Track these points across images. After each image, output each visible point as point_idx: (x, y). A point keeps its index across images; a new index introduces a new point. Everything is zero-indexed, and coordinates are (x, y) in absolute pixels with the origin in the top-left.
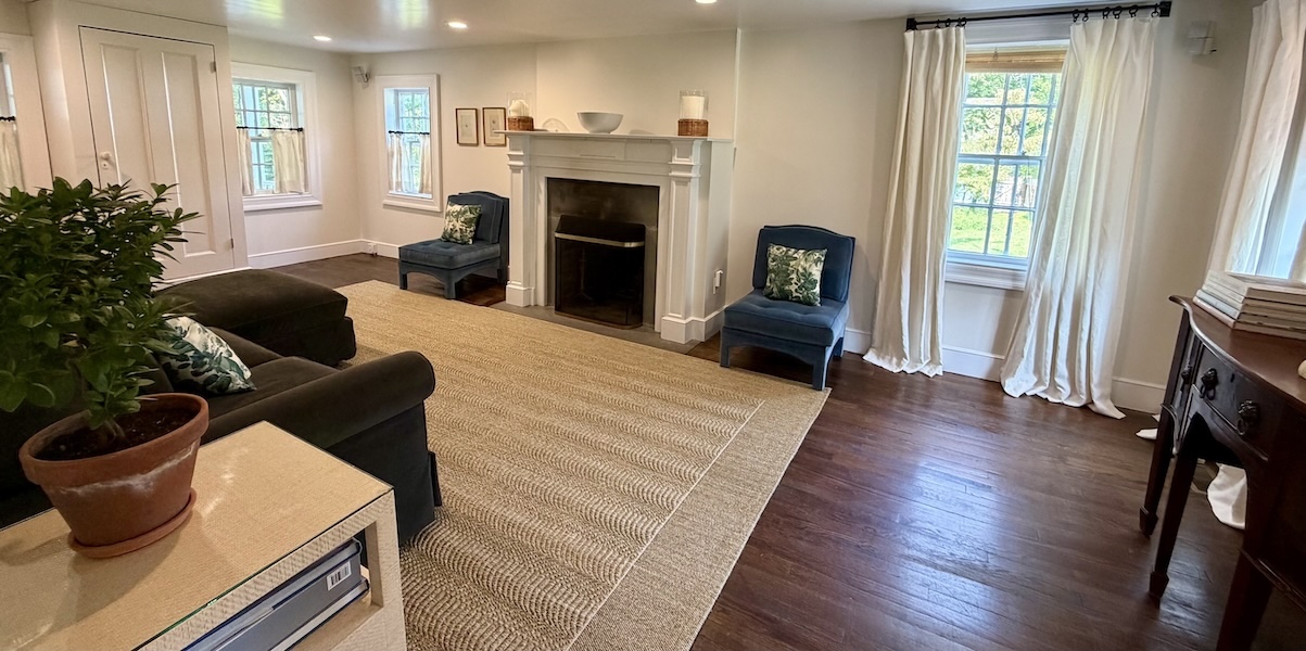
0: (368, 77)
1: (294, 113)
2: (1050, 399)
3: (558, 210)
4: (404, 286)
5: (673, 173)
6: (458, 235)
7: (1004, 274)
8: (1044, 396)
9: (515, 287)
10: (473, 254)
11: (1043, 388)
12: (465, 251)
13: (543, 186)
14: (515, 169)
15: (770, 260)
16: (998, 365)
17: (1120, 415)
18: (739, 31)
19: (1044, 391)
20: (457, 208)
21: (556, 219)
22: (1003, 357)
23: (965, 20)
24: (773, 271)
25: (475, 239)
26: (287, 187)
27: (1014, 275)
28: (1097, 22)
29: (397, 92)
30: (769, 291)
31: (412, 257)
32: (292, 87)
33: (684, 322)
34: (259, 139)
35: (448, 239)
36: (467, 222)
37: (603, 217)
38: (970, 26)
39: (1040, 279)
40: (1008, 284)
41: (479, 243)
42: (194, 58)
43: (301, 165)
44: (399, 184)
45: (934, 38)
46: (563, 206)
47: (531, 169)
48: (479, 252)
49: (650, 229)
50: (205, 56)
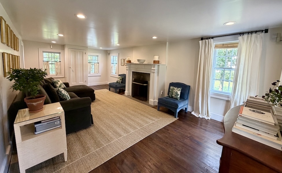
0: (109, 54)
1: (98, 60)
3: (134, 78)
4: (110, 90)
5: (152, 71)
6: (119, 82)
7: (225, 96)
9: (126, 92)
10: (120, 85)
12: (119, 84)
13: (131, 73)
14: (127, 70)
15: (170, 89)
18: (167, 43)
20: (119, 77)
21: (133, 79)
23: (213, 37)
24: (171, 92)
25: (122, 82)
26: (96, 73)
27: (228, 97)
28: (246, 36)
29: (113, 56)
31: (111, 85)
32: (98, 56)
33: (153, 101)
34: (92, 65)
35: (117, 82)
36: (120, 79)
37: (141, 79)
38: (215, 39)
39: (234, 98)
40: (227, 99)
41: (122, 83)
42: (83, 52)
43: (98, 69)
44: (112, 72)
45: (206, 42)
46: (135, 77)
47: (130, 70)
48: (122, 85)
49: (148, 82)
50: (84, 52)
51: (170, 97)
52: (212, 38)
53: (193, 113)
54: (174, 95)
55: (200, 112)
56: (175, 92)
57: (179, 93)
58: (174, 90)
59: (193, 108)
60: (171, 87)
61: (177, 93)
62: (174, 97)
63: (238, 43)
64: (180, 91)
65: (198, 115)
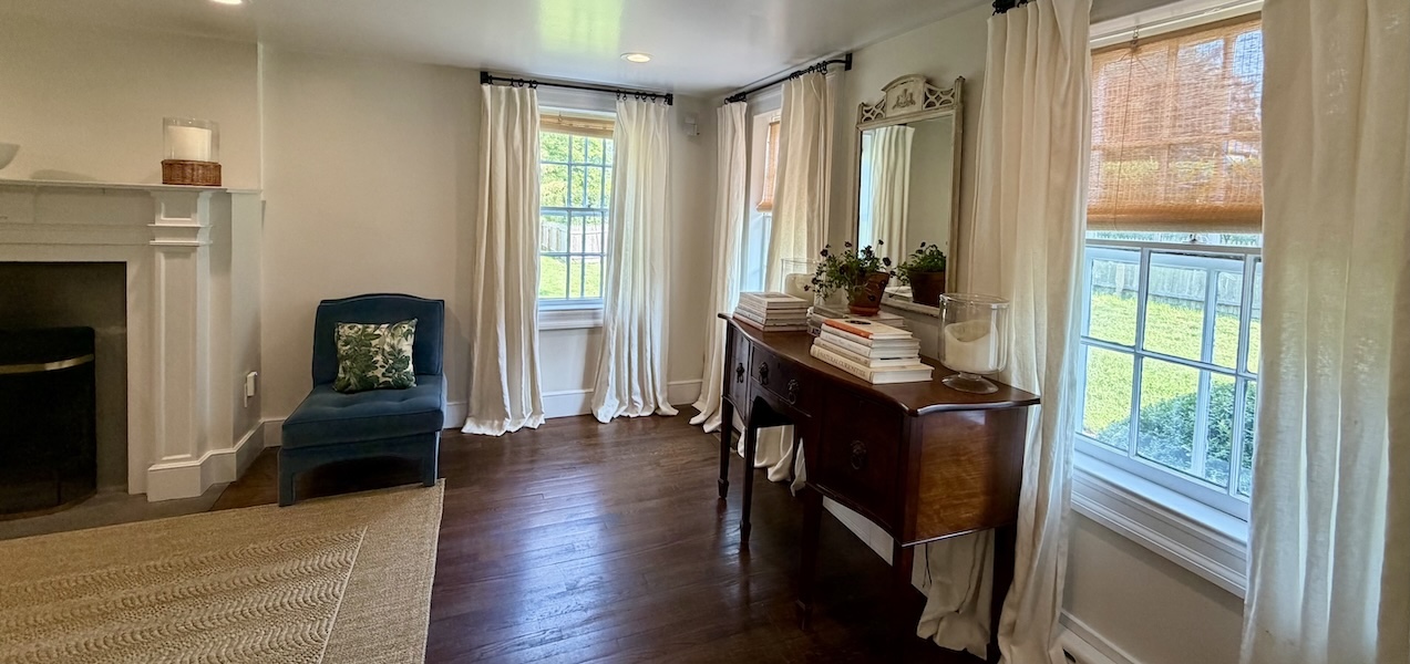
2: (632, 416)
5: (158, 241)
7: (585, 314)
8: (626, 415)
11: (624, 408)
15: (340, 343)
16: (589, 397)
17: (675, 412)
19: (626, 411)
22: (592, 390)
23: (536, 83)
24: (347, 357)
27: (595, 314)
28: (633, 102)
30: (342, 384)
33: (197, 463)
38: (541, 89)
40: (589, 323)
45: (510, 95)
51: (352, 392)
52: (533, 83)
53: (470, 428)
54: (379, 372)
55: (508, 410)
56: (387, 348)
57: (407, 347)
58: (374, 343)
59: (468, 404)
60: (345, 330)
61: (396, 353)
62: (382, 380)
63: (612, 123)
64: (411, 340)
65: (501, 427)
